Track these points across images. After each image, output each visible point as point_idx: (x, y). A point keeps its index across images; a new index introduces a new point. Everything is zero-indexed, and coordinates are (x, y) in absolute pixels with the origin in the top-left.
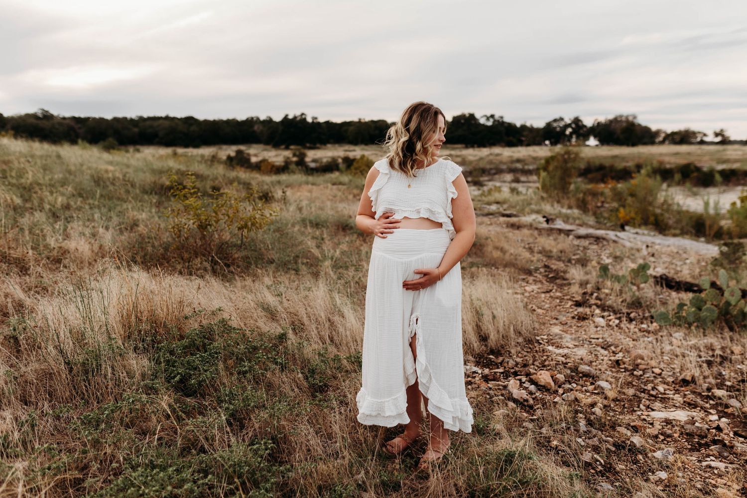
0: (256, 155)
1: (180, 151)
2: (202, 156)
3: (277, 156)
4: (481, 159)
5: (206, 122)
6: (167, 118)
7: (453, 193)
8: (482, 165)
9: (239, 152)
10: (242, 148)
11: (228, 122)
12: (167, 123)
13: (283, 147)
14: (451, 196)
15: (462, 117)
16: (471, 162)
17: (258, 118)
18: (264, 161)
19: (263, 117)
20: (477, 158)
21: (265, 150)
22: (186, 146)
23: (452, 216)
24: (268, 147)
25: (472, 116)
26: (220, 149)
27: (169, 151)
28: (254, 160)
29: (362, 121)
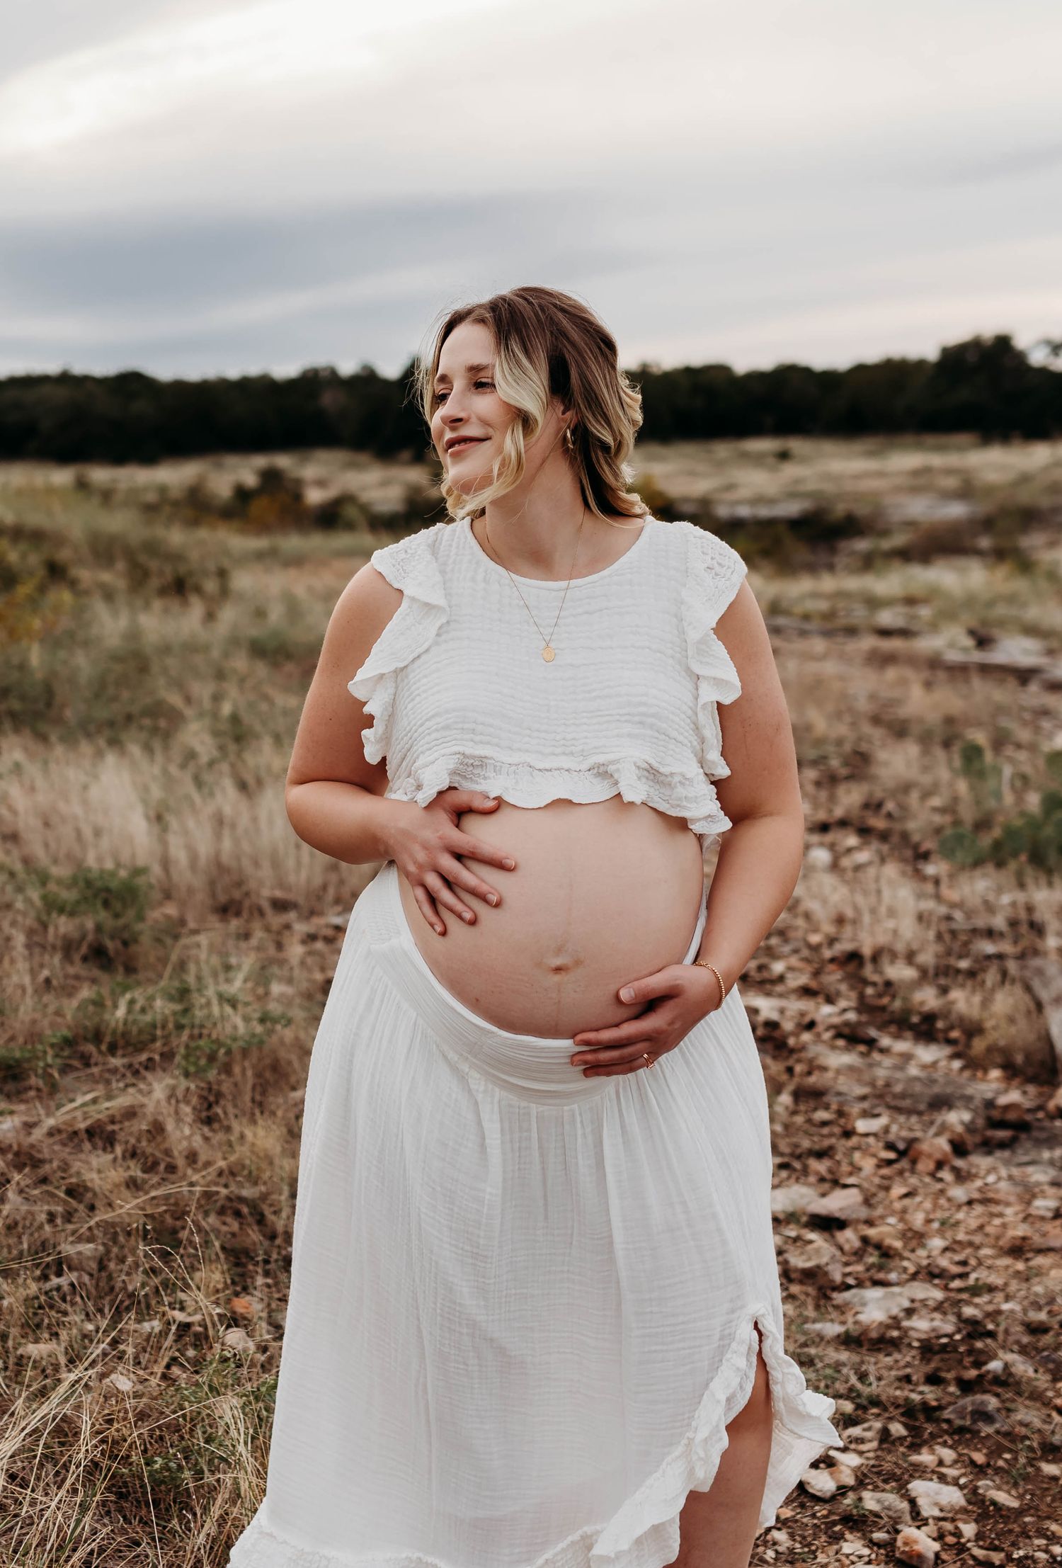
0: (321, 483)
1: (100, 475)
2: (163, 490)
3: (384, 484)
4: (1024, 479)
5: (180, 388)
6: (65, 379)
7: (719, 683)
8: (1025, 497)
9: (271, 477)
10: (283, 461)
11: (245, 386)
12: (62, 393)
13: (406, 455)
14: (710, 695)
15: (975, 345)
16: (989, 491)
17: (333, 373)
18: (345, 500)
19: (347, 368)
20: (1009, 476)
21: (351, 465)
22: (119, 458)
23: (723, 771)
24: (363, 458)
25: (1003, 343)
26: (219, 466)
27: (62, 477)
28: (314, 496)
29: (655, 370)
